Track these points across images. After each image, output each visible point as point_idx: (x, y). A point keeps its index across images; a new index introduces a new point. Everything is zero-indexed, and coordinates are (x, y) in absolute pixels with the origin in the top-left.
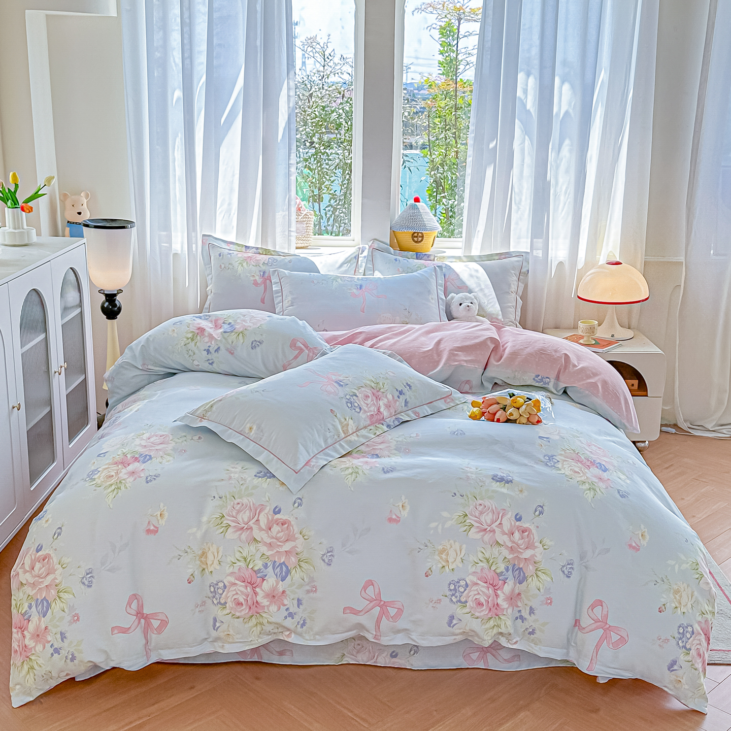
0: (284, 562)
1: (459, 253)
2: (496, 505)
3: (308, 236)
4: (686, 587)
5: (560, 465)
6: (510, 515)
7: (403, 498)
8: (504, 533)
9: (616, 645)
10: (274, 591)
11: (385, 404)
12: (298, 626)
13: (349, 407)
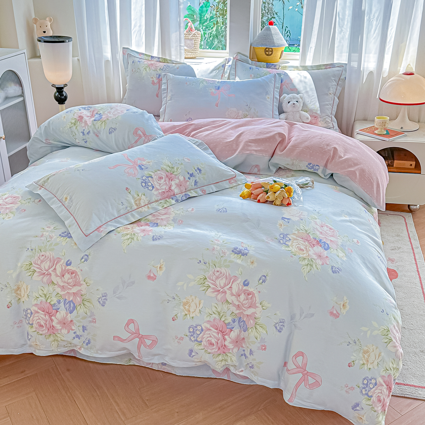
0: (72, 300)
1: (297, 63)
2: (230, 272)
3: (196, 50)
4: (375, 349)
5: (289, 243)
6: (240, 281)
7: (162, 261)
8: (232, 295)
9: (312, 386)
10: (64, 320)
11: (176, 184)
12: (84, 344)
13: (143, 186)
